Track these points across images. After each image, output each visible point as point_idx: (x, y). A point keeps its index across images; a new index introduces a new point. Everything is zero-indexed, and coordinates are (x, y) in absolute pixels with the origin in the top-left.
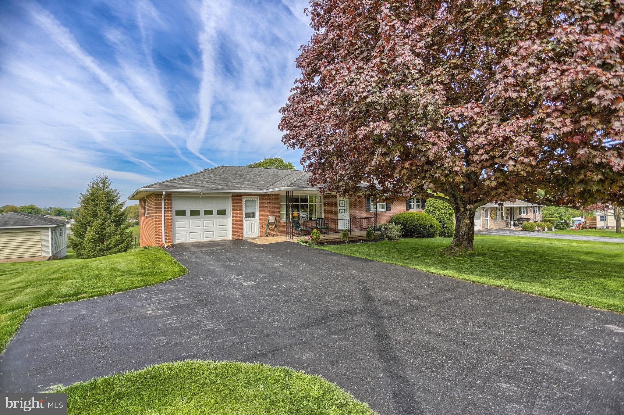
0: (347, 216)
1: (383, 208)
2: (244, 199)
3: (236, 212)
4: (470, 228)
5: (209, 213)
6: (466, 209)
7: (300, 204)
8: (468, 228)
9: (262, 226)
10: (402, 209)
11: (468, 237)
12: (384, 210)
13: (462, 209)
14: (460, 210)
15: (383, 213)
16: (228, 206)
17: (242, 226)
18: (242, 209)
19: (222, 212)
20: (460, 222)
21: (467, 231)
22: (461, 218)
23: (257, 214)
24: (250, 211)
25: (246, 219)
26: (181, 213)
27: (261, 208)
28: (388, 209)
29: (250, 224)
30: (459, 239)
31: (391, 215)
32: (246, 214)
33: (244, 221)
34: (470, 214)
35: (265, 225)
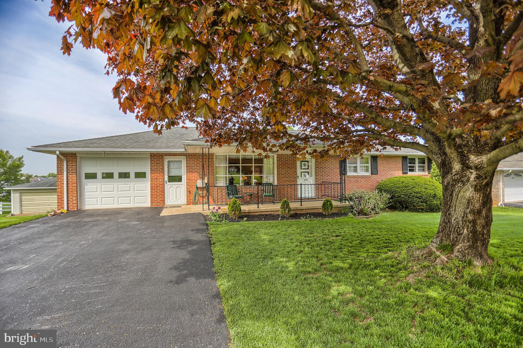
0: (311, 180)
1: (367, 171)
2: (167, 160)
3: (155, 175)
4: (479, 212)
5: (124, 175)
6: (466, 166)
7: (241, 165)
8: (472, 212)
9: (189, 192)
10: (397, 172)
11: (474, 232)
12: (369, 174)
13: (457, 167)
14: (451, 168)
15: (366, 177)
16: (146, 168)
17: (164, 192)
18: (163, 172)
19: (140, 175)
20: (451, 195)
21: (470, 217)
22: (453, 185)
23: (184, 178)
24: (174, 173)
25: (168, 183)
26: (91, 176)
27: (189, 170)
28: (374, 171)
29: (175, 189)
30: (449, 236)
31: (379, 180)
32: (169, 177)
33: (166, 185)
34: (478, 177)
35: (194, 190)
